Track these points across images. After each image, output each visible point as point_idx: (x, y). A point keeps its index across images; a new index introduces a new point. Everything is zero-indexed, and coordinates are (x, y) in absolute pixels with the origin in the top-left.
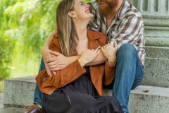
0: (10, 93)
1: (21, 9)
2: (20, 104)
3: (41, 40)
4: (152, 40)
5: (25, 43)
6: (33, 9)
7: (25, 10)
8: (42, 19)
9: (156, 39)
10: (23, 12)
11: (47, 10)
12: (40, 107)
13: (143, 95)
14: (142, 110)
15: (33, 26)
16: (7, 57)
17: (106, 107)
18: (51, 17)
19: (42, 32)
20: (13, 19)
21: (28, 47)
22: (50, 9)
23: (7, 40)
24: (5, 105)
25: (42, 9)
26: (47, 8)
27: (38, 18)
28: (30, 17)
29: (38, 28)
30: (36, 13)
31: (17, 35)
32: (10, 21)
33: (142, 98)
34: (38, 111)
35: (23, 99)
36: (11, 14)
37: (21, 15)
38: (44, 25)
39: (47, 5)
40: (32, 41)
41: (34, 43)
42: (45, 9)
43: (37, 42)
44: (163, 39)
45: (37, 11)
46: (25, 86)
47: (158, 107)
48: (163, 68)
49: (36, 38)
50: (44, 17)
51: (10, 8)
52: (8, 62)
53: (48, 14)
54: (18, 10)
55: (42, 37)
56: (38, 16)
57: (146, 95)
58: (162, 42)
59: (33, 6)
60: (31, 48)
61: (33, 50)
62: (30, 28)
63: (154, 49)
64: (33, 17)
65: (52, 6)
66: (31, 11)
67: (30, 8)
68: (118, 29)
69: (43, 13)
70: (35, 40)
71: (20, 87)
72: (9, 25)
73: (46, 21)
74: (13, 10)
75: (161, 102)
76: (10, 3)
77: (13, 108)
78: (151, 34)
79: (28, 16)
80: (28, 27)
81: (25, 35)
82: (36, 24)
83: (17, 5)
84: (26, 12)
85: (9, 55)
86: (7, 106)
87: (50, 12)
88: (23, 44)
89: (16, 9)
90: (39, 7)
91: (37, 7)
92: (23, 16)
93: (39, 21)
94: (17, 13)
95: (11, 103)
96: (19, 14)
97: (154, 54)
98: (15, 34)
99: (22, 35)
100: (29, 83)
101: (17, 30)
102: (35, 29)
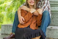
0: (3, 30)
1: (6, 5)
2: (7, 33)
3: (13, 16)
4: (53, 10)
5: (7, 16)
6: (10, 5)
7: (7, 5)
8: (13, 9)
9: (55, 9)
10: (7, 6)
11: (15, 5)
12: (14, 34)
13: (50, 29)
14: (50, 34)
15: (10, 11)
16: (1, 21)
17: (38, 33)
18: (16, 8)
19: (13, 13)
20: (3, 8)
21: (8, 18)
22: (16, 5)
23: (1, 15)
24: (1, 34)
25: (13, 5)
26: (15, 4)
27: (12, 8)
28: (9, 7)
29: (12, 11)
30: (11, 6)
31: (5, 14)
32: (2, 9)
33: (50, 30)
34: (13, 35)
35: (8, 32)
36: (2, 7)
37: (6, 7)
38: (14, 10)
39: (15, 3)
40: (10, 16)
41: (10, 17)
42: (14, 5)
43: (12, 16)
44: (57, 9)
45: (11, 5)
46: (9, 27)
47: (56, 33)
48: (57, 19)
49: (11, 15)
50: (14, 8)
51: (2, 5)
52: (2, 23)
53: (15, 6)
54: (5, 5)
55: (13, 14)
56: (12, 7)
57: (52, 29)
58: (57, 10)
59: (10, 4)
60: (9, 18)
61: (10, 19)
62: (9, 11)
63: (54, 13)
64: (10, 8)
65: (16, 4)
66: (9, 6)
67: (9, 4)
68: (41, 5)
69: (13, 6)
70: (11, 16)
71: (7, 27)
72: (2, 11)
73: (15, 9)
74: (3, 5)
75: (57, 31)
76: (2, 3)
77: (4, 35)
78: (53, 8)
79: (8, 7)
80: (8, 11)
81: (7, 14)
82: (11, 10)
83: (4, 4)
84: (8, 6)
85: (2, 20)
86: (2, 34)
87: (16, 6)
88: (6, 17)
89: (4, 5)
90: (12, 4)
91: (11, 4)
92: (7, 7)
93: (12, 9)
94: (4, 6)
95: (4, 33)
96: (5, 7)
97: (54, 15)
98: (4, 13)
99: (6, 14)
100: (10, 26)
101: (4, 12)
102: (11, 12)
